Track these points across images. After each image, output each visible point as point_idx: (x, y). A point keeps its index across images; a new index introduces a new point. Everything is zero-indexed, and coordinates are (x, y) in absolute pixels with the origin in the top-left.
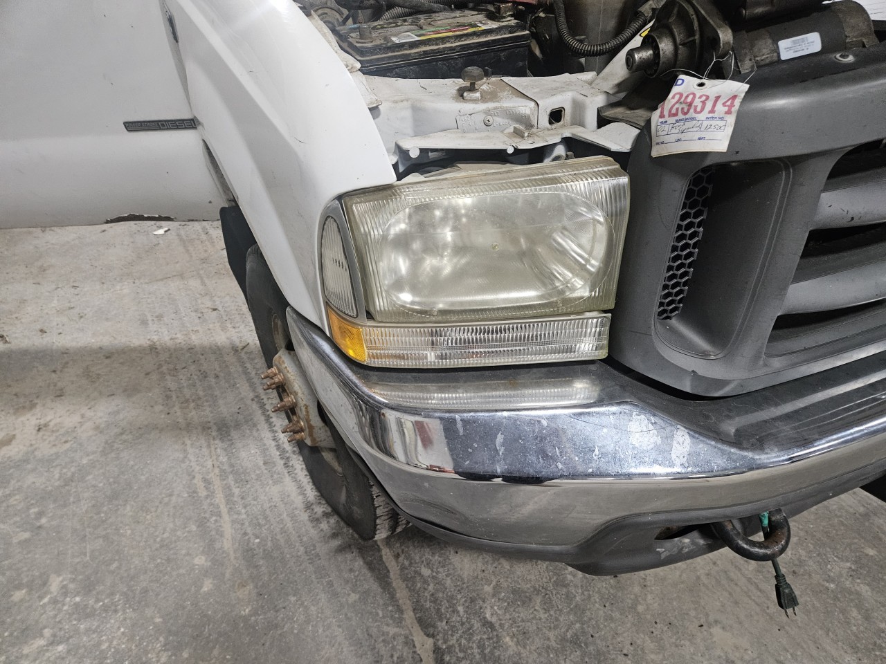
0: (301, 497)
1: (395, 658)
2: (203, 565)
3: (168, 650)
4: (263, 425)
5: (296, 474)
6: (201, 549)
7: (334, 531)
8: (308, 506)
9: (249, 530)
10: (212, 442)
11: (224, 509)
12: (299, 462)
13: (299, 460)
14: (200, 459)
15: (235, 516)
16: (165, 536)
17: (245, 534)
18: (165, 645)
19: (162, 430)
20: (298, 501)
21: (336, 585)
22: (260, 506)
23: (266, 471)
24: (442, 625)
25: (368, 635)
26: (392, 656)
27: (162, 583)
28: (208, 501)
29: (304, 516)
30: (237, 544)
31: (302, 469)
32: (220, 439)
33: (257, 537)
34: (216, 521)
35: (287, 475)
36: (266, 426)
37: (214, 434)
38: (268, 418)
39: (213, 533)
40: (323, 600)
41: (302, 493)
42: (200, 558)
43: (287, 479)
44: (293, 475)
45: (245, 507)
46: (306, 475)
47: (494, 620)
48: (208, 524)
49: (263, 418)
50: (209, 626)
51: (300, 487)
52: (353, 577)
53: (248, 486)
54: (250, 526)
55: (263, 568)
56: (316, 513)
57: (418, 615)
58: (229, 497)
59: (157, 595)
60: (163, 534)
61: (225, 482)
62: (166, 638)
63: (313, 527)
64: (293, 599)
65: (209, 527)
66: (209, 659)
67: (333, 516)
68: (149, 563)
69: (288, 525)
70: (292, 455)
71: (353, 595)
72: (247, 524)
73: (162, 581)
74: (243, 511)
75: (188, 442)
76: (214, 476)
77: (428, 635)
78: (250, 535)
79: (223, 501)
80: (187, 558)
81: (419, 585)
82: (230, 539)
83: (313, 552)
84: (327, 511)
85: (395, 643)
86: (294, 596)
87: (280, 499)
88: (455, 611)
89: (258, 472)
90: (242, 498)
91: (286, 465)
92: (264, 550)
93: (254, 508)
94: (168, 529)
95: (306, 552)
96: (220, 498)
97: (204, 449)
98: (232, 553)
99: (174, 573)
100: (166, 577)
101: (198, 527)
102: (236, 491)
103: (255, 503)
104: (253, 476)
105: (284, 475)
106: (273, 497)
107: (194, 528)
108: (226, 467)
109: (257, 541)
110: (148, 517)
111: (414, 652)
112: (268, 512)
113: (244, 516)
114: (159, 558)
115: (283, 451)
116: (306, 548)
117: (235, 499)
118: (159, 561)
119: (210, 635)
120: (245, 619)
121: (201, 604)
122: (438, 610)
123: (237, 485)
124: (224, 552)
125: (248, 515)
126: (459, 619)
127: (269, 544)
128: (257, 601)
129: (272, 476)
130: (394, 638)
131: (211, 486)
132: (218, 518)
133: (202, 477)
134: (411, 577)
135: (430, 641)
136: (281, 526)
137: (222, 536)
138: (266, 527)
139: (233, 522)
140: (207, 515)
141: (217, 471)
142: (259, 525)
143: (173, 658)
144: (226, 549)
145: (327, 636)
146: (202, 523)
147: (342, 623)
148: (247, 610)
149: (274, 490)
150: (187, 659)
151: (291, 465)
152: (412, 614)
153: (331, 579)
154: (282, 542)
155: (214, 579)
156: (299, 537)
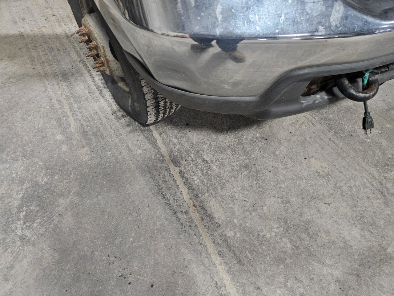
0: (109, 108)
1: (161, 176)
2: (61, 139)
3: (47, 176)
4: (87, 75)
5: (106, 98)
6: (60, 132)
7: (128, 123)
8: (114, 112)
9: (84, 123)
10: (59, 82)
11: (69, 113)
12: (107, 92)
13: (107, 91)
14: (54, 90)
15: (76, 117)
16: (39, 126)
17: (82, 125)
18: (45, 174)
19: (31, 77)
20: (109, 110)
21: (130, 147)
22: (88, 112)
23: (90, 96)
24: (183, 162)
25: (148, 167)
26: (159, 175)
27: (41, 147)
28: (61, 110)
29: (112, 117)
30: (78, 130)
31: (109, 95)
32: (64, 81)
33: (88, 126)
34: (66, 119)
35: (101, 98)
36: (88, 75)
37: (60, 78)
38: (89, 71)
39: (65, 125)
40: (124, 153)
41: (110, 106)
42: (60, 136)
43: (102, 100)
45: (81, 113)
46: (112, 98)
47: (208, 159)
49: (86, 71)
50: (67, 165)
51: (109, 104)
52: (139, 143)
53: (81, 103)
54: (84, 121)
55: (93, 140)
56: (118, 115)
57: (171, 158)
58: (72, 108)
59: (39, 152)
60: (38, 125)
61: (69, 101)
62: (46, 171)
63: (117, 122)
64: (109, 153)
65: (62, 122)
66: (69, 179)
67: (127, 116)
68: (33, 139)
69: (104, 121)
70: (103, 89)
71: (139, 150)
72: (82, 120)
73: (40, 146)
74: (80, 115)
75: (47, 83)
76: (63, 98)
77: (177, 166)
78: (85, 126)
79: (68, 110)
80: (53, 136)
81: (172, 146)
82: (74, 127)
83: (118, 133)
84: (124, 115)
85: (161, 170)
86: (110, 151)
87: (99, 109)
88: (189, 156)
89: (86, 97)
90: (79, 109)
91: (100, 93)
92: (93, 132)
93: (85, 113)
94: (41, 123)
95: (114, 133)
96: (67, 109)
97: (56, 86)
98: (76, 134)
99: (47, 143)
100: (43, 145)
101: (57, 122)
102: (75, 106)
103: (86, 111)
104: (84, 99)
105: (100, 98)
106: (95, 109)
107: (55, 123)
108: (69, 94)
109: (89, 128)
110: (29, 118)
111: (170, 173)
112: (93, 115)
113: (81, 117)
114: (38, 136)
115: (98, 87)
116: (114, 131)
117: (75, 109)
118: (38, 137)
119: (68, 169)
120: (86, 162)
121: (62, 156)
122: (181, 156)
123: (75, 103)
124: (71, 133)
125: (83, 117)
126: (191, 159)
127: (95, 129)
128: (91, 154)
129: (93, 99)
130: (160, 168)
131: (62, 103)
132: (67, 118)
133: (56, 99)
134: (168, 143)
135: (178, 169)
136: (101, 121)
137: (70, 126)
138: (93, 122)
139: (75, 120)
140: (61, 117)
141: (64, 96)
142: (89, 121)
143: (50, 179)
144: (73, 132)
145: (127, 168)
146: (59, 120)
147: (134, 163)
148: (86, 158)
149: (96, 106)
150: (57, 179)
151: (103, 93)
152: (168, 158)
153: (128, 144)
154: (102, 128)
155: (67, 145)
156: (110, 126)
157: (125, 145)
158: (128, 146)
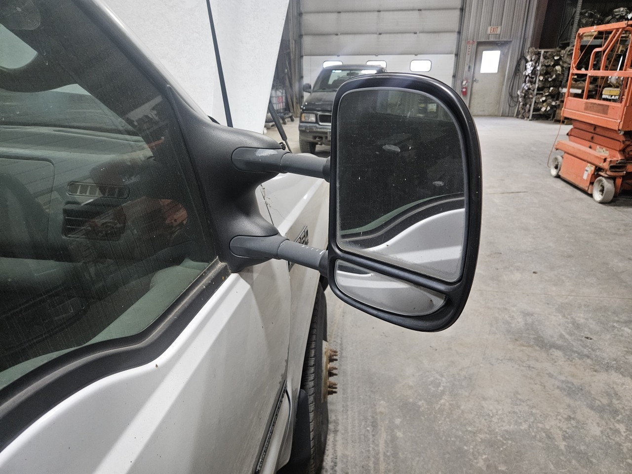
0: (337, 439)
5: (333, 455)
6: (398, 440)
8: (336, 431)
9: (371, 437)
11: (381, 457)
13: (326, 463)
15: (376, 448)
16: (418, 459)
17: (373, 436)
20: (339, 437)
22: (361, 446)
23: (350, 468)
28: (389, 467)
29: (340, 427)
30: (379, 432)
31: (327, 456)
33: (368, 430)
34: (387, 452)
35: (338, 457)
39: (390, 446)
41: (335, 441)
42: (399, 436)
43: (339, 454)
44: (335, 455)
45: (369, 451)
48: (392, 452)
51: (335, 445)
53: (363, 463)
55: (370, 415)
58: (376, 464)
60: (419, 461)
63: (339, 420)
64: (361, 397)
65: (392, 450)
70: (329, 470)
72: (371, 440)
74: (371, 449)
78: (371, 433)
79: (380, 463)
80: (406, 440)
82: (382, 437)
86: (360, 398)
89: (354, 470)
90: (369, 457)
91: (335, 464)
92: (366, 422)
93: (364, 447)
95: (348, 411)
98: (383, 430)
99: (413, 435)
101: (397, 454)
102: (371, 465)
103: (363, 450)
104: (358, 469)
105: (340, 459)
106: (352, 447)
107: (400, 455)
109: (368, 429)
112: (358, 441)
113: (371, 445)
117: (373, 459)
118: (422, 446)
120: (384, 399)
123: (369, 468)
124: (387, 432)
125: (369, 445)
127: (363, 424)
128: (376, 403)
129: (347, 462)
132: (386, 452)
136: (354, 429)
137: (386, 441)
138: (361, 433)
139: (377, 445)
140: (392, 458)
142: (365, 436)
144: (385, 433)
146: (395, 455)
149: (349, 451)
151: (333, 463)
154: (356, 422)
155: (393, 423)
156: (347, 419)
157: (345, 396)
158: (344, 394)
